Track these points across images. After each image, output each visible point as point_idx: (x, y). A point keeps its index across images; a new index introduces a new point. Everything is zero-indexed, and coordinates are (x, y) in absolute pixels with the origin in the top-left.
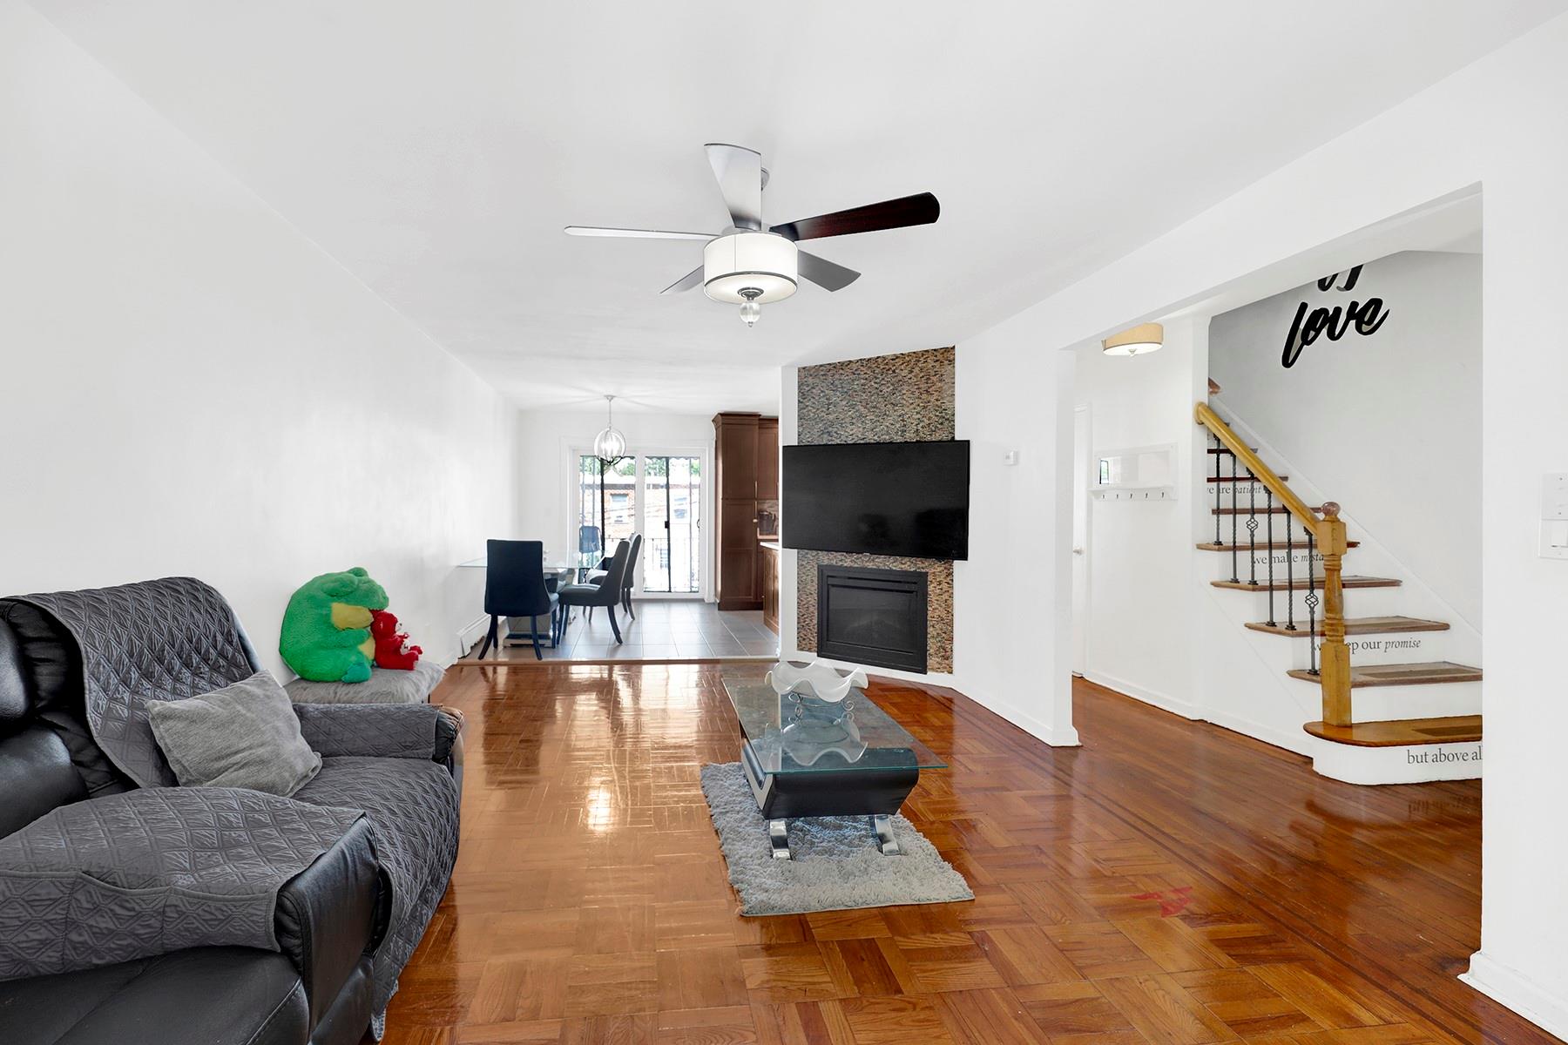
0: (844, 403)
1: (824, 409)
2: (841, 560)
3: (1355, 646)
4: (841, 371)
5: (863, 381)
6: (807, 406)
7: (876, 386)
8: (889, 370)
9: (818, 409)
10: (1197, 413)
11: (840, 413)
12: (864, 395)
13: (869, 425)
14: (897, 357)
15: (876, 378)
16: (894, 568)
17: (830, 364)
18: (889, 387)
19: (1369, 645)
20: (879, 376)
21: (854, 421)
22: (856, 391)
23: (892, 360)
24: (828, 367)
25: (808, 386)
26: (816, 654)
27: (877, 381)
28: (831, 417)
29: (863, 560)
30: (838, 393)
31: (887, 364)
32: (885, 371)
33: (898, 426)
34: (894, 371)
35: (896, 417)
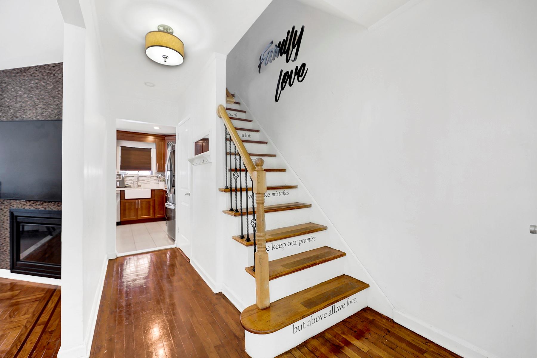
0: (26, 95)
1: (14, 100)
2: (24, 205)
3: (284, 245)
4: (25, 74)
5: (37, 81)
6: (4, 97)
7: (44, 84)
8: (51, 74)
9: (11, 100)
10: (218, 111)
11: (23, 102)
12: (37, 90)
13: (39, 111)
14: (56, 65)
15: (44, 79)
16: (54, 209)
17: (18, 69)
18: (51, 85)
19: (291, 243)
20: (46, 78)
21: (31, 108)
22: (32, 88)
23: (54, 67)
24: (17, 71)
25: (5, 83)
26: (9, 271)
27: (45, 81)
28: (18, 105)
29: (36, 205)
30: (22, 89)
31: (50, 70)
32: (49, 74)
33: (56, 112)
34: (54, 75)
35: (55, 106)
